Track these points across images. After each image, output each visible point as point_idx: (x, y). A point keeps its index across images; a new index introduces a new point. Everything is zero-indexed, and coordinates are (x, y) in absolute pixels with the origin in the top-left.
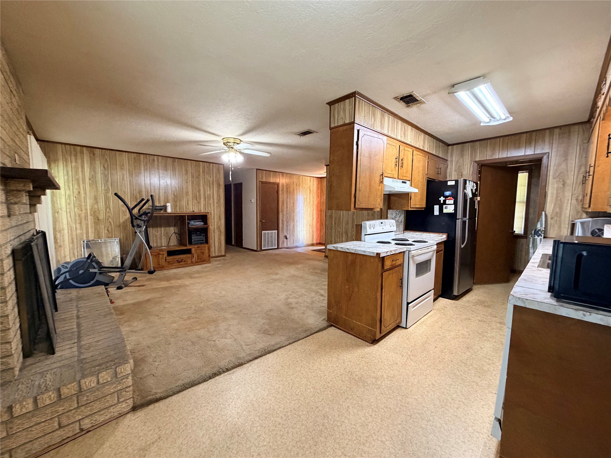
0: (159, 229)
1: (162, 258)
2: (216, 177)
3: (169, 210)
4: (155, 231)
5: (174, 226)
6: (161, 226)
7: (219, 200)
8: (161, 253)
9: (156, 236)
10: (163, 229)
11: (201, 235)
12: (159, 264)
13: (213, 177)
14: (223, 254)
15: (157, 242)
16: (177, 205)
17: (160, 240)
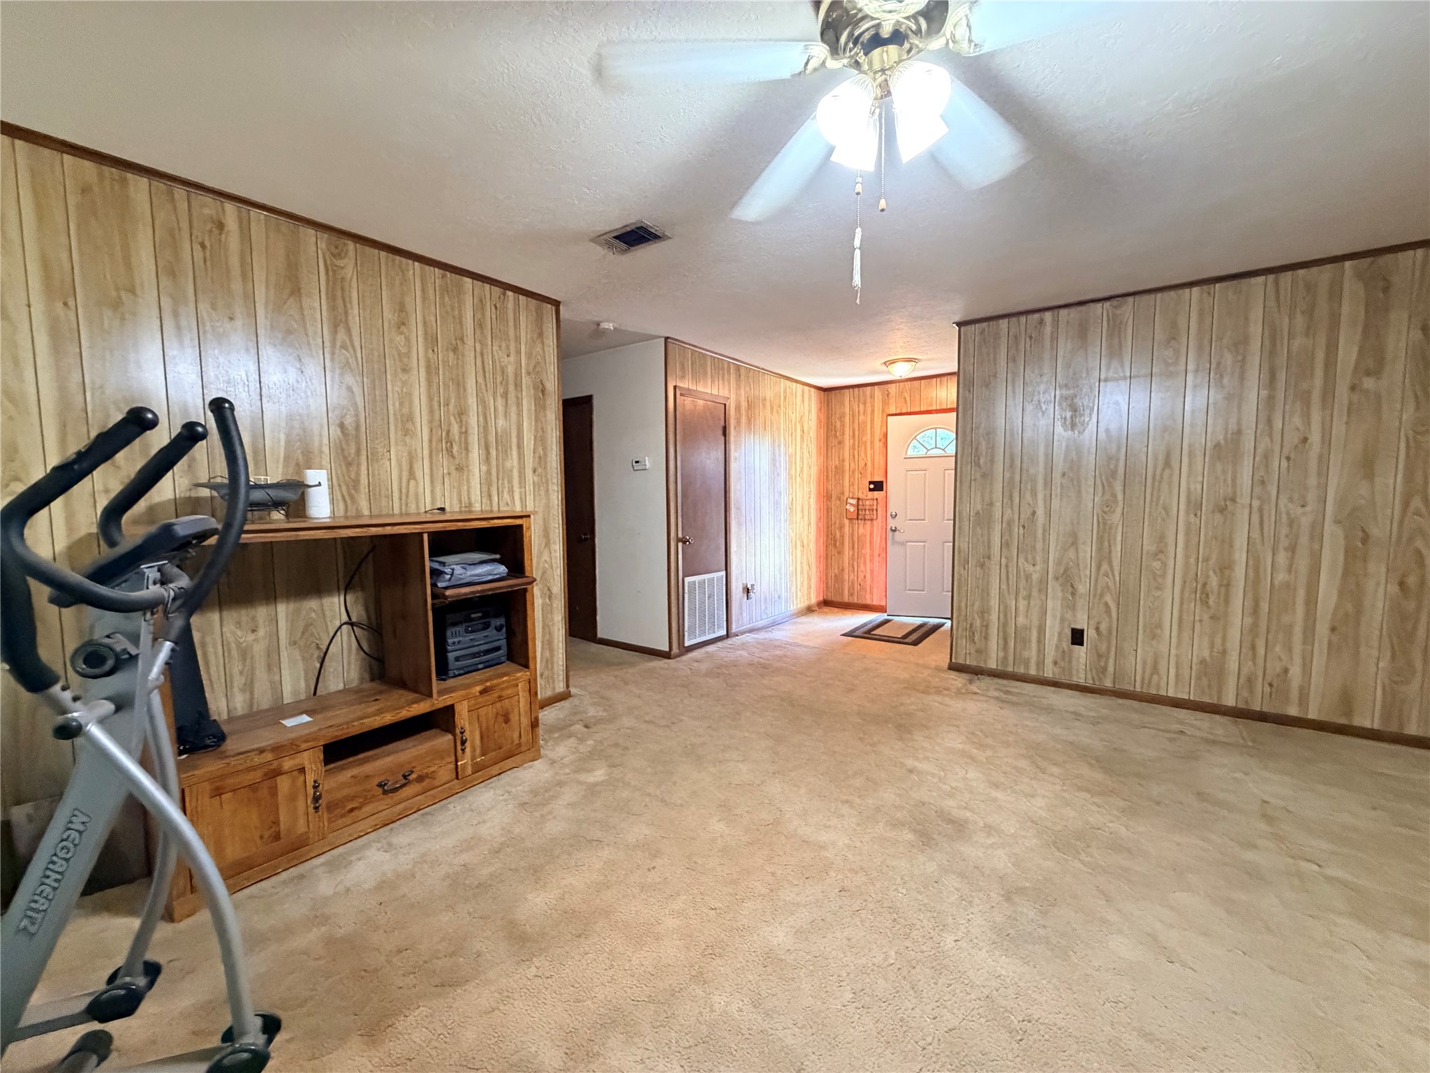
0: (261, 612)
1: (292, 798)
2: (529, 356)
3: (321, 507)
4: (239, 624)
5: (346, 590)
6: (270, 596)
7: (541, 460)
8: (288, 764)
9: (245, 653)
10: (283, 609)
11: (486, 626)
12: (277, 837)
13: (519, 352)
14: (560, 687)
15: (249, 687)
16: (356, 482)
17: (269, 668)
